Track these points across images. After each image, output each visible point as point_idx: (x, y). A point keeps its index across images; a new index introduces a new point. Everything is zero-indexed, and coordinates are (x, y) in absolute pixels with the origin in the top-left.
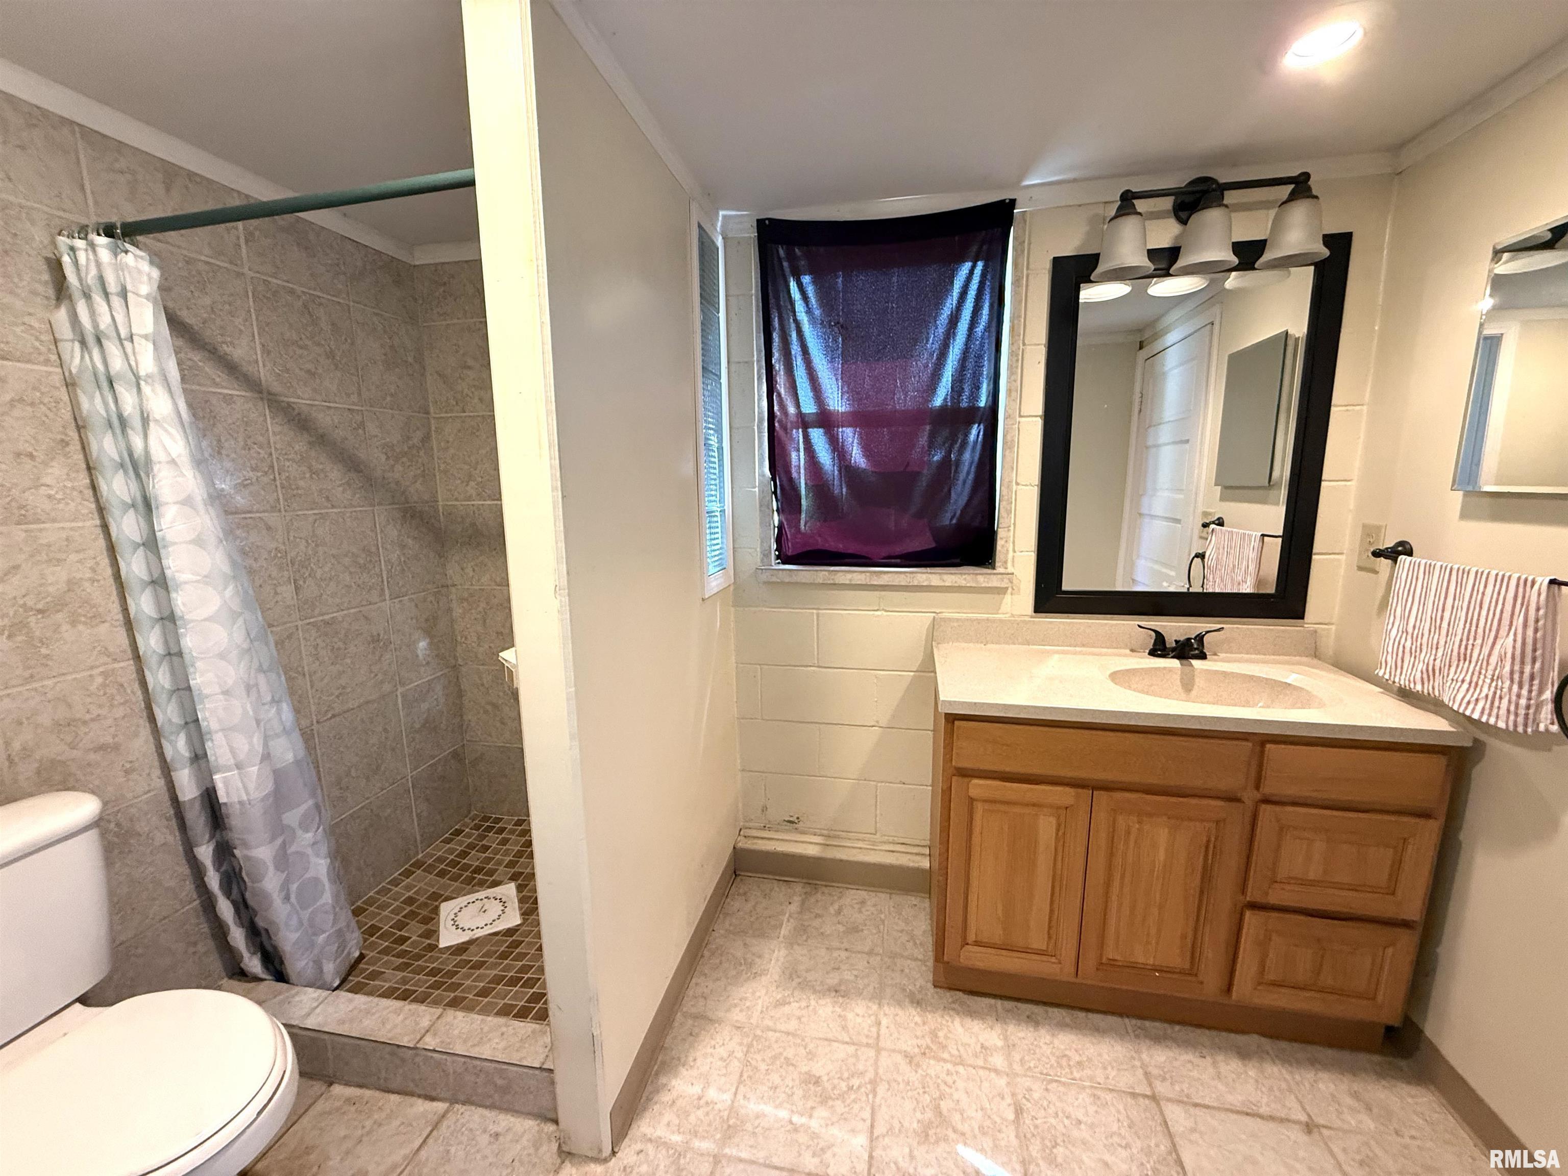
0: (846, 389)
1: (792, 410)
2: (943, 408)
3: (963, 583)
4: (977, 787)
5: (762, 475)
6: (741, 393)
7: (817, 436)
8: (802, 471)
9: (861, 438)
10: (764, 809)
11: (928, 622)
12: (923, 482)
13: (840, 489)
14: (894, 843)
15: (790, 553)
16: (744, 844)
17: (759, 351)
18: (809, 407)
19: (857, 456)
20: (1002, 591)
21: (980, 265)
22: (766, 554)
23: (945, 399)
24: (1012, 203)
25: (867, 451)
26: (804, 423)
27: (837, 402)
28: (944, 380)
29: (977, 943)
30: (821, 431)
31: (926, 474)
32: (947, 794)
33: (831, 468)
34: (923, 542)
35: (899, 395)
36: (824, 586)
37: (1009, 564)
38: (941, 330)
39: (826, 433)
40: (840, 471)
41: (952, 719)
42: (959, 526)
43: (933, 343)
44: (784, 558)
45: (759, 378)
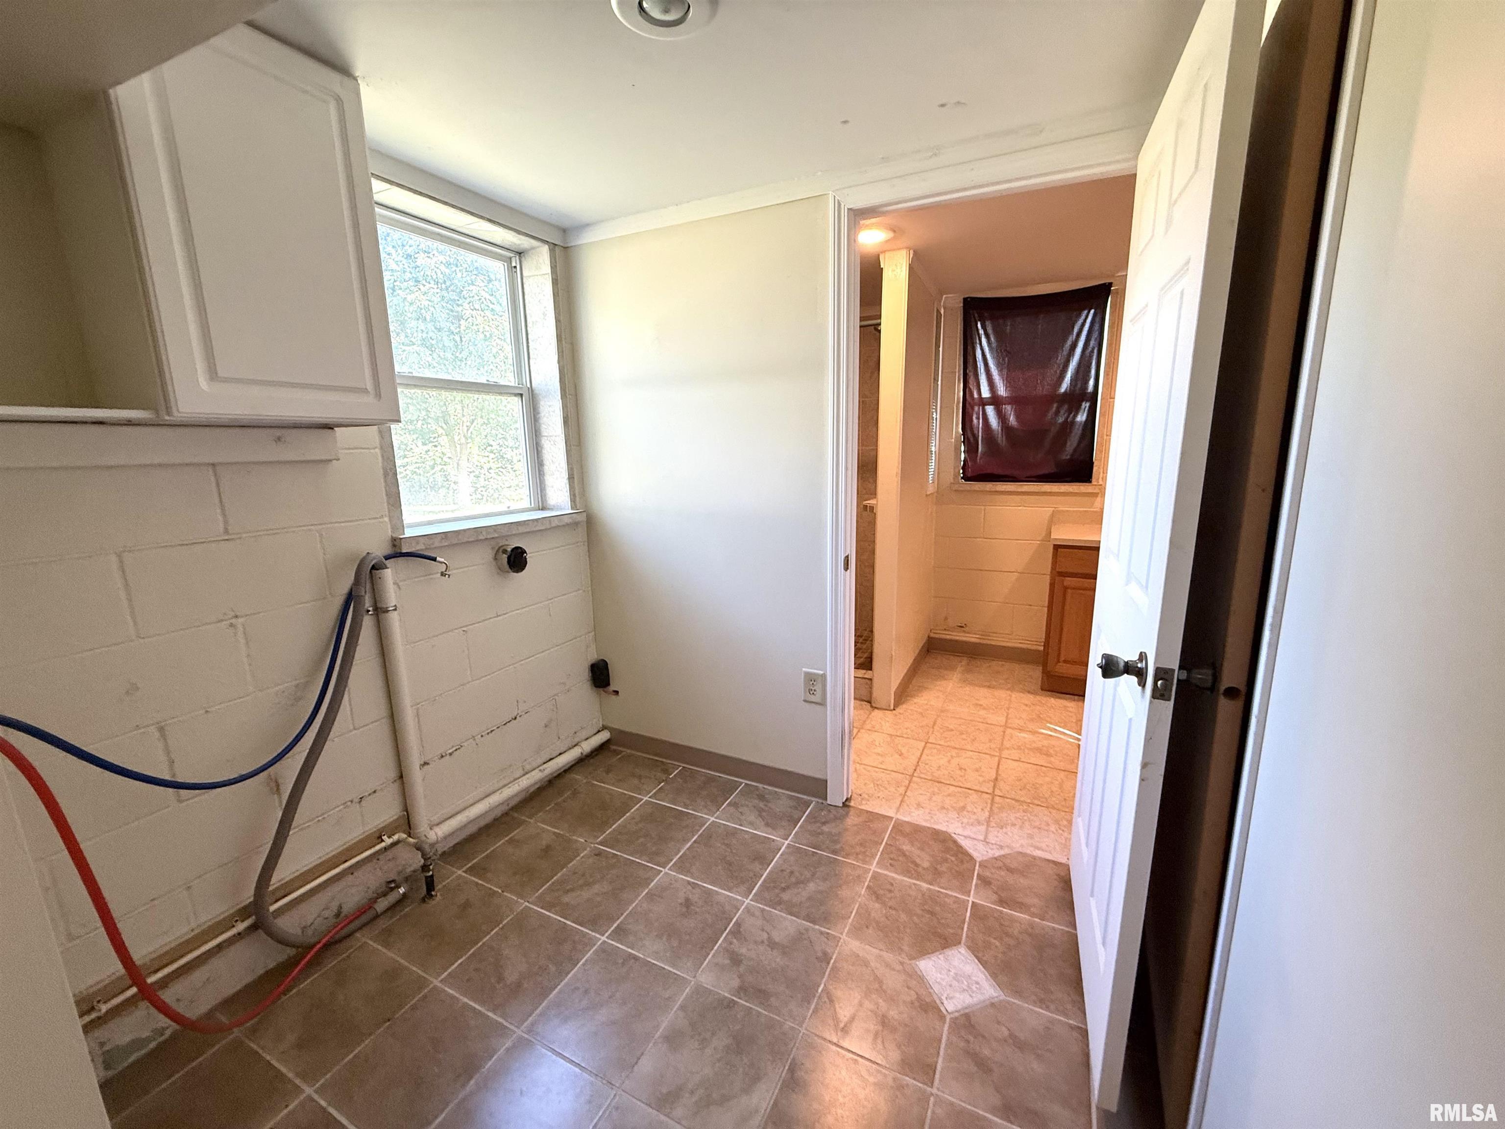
0: (1008, 385)
1: (976, 396)
2: (1065, 393)
3: (1071, 490)
4: (1069, 581)
5: (957, 432)
6: (949, 387)
7: (990, 410)
8: (980, 430)
9: (1015, 411)
10: (946, 619)
11: (1049, 514)
12: (1051, 435)
13: (1001, 439)
14: (1023, 640)
15: (969, 475)
16: (932, 635)
17: (959, 366)
18: (986, 393)
19: (1012, 420)
20: (1095, 495)
21: (1092, 311)
22: (956, 476)
23: (1066, 389)
24: (1110, 285)
25: (1018, 417)
26: (983, 403)
27: (1002, 391)
28: (1066, 379)
29: (1065, 661)
30: (992, 407)
31: (1054, 430)
32: (1052, 585)
33: (997, 427)
34: (1049, 469)
35: (1039, 388)
36: (991, 492)
37: (1100, 479)
38: (1065, 353)
39: (995, 409)
40: (1002, 430)
41: (1057, 547)
42: (1071, 460)
43: (1061, 359)
44: (966, 478)
45: (959, 380)
